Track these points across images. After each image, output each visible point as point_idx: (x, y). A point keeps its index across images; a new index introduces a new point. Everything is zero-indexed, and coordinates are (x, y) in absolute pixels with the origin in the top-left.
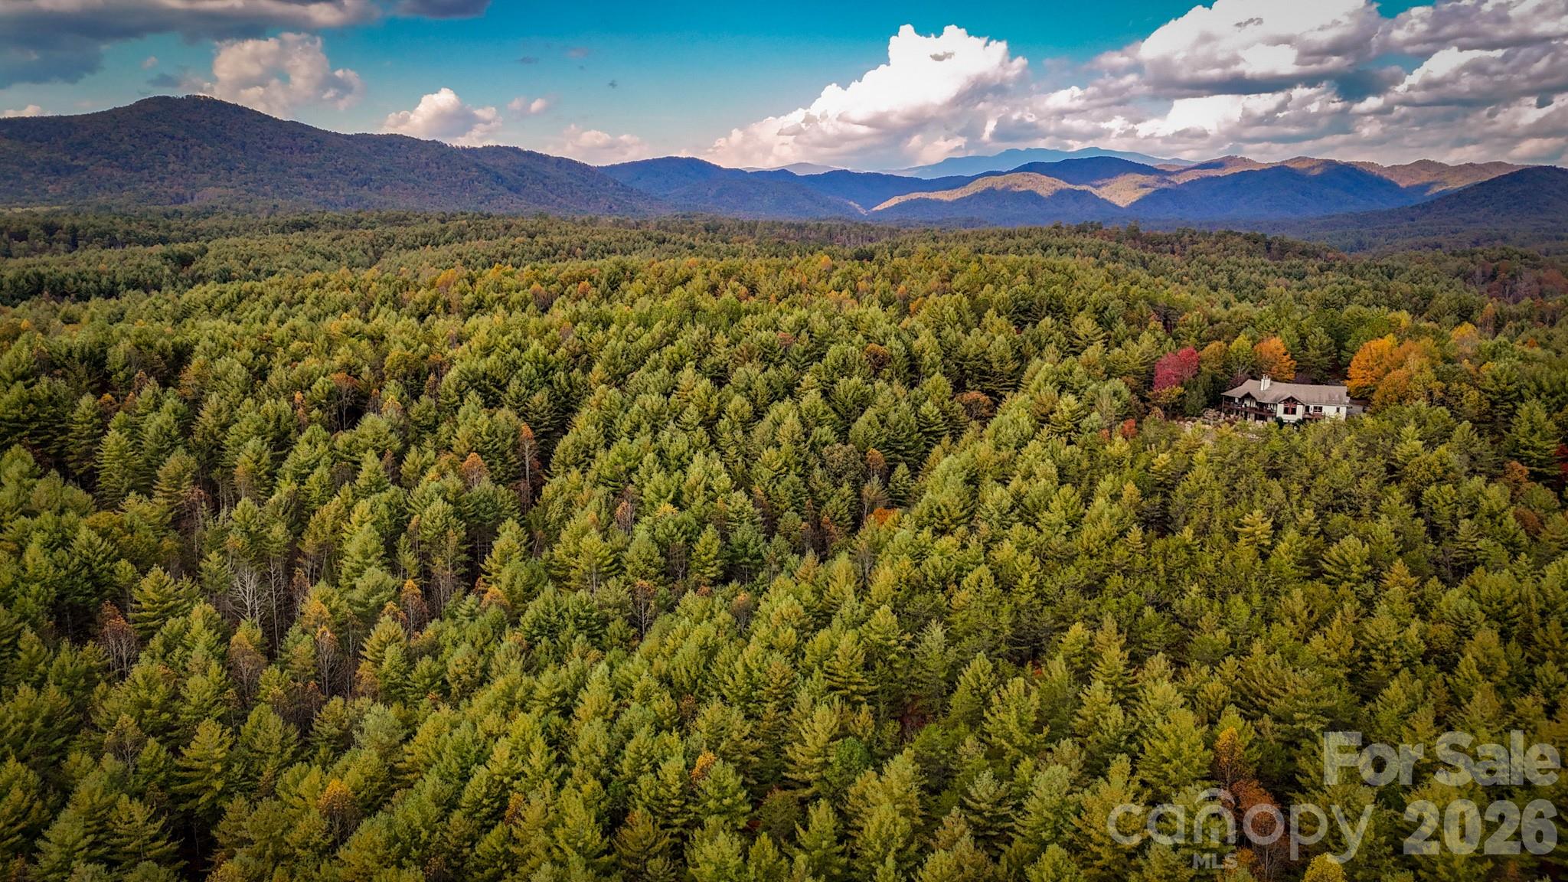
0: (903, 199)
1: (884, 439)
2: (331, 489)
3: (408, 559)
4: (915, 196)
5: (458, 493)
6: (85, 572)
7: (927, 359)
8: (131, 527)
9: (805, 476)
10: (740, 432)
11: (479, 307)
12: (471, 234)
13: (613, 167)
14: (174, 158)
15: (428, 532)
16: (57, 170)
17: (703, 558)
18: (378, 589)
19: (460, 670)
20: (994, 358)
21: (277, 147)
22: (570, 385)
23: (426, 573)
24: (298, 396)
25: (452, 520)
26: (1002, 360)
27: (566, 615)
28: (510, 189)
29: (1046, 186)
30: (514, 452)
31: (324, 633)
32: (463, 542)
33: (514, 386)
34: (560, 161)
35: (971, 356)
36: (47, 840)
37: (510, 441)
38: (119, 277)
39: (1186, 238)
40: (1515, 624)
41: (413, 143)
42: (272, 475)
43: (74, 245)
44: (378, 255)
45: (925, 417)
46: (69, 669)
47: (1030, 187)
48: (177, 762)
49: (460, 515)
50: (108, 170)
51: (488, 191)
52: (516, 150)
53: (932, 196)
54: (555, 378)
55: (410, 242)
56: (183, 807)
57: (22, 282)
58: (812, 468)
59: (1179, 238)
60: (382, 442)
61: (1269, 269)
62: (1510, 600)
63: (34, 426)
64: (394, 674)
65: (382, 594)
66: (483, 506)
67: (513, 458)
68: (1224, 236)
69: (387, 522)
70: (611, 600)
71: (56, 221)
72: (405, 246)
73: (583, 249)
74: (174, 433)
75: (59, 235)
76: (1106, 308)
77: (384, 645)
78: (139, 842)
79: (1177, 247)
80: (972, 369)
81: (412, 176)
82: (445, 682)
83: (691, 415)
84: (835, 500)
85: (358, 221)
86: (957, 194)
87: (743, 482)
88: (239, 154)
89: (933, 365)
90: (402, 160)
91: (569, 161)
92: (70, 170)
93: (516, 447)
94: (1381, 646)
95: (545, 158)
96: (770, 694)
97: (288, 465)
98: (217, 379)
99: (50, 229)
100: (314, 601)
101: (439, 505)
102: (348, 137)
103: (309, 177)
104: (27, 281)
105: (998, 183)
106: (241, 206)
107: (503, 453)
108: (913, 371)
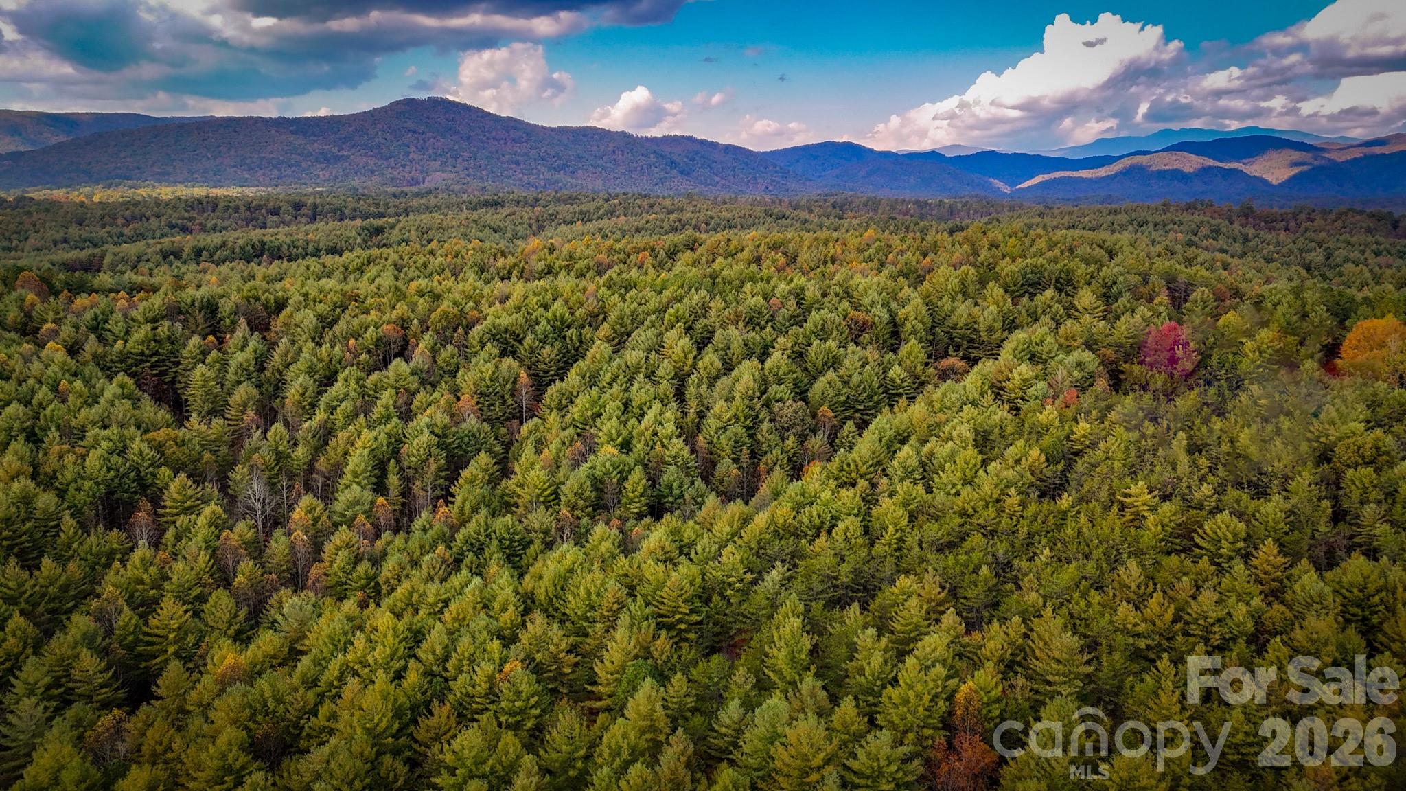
0: (1047, 177)
1: (843, 398)
2: (351, 418)
3: (393, 480)
4: (1058, 174)
5: (445, 428)
6: (132, 475)
7: (908, 326)
8: (183, 441)
9: (751, 431)
10: (704, 386)
11: (549, 272)
12: (620, 210)
13: (777, 152)
14: (414, 149)
15: (413, 459)
16: (328, 160)
17: (630, 495)
18: (356, 502)
19: (389, 575)
20: (982, 327)
21: (495, 139)
22: (581, 341)
23: (406, 493)
24: (352, 341)
25: (435, 450)
26: (990, 330)
27: (493, 535)
28: (681, 173)
29: (1191, 163)
30: (512, 395)
31: (301, 537)
32: (440, 469)
33: (529, 340)
34: (728, 149)
35: (961, 324)
36: (17, 678)
37: (509, 386)
38: (321, 245)
39: (1303, 216)
40: (1376, 613)
41: (604, 134)
42: (313, 405)
43: (313, 219)
44: (541, 228)
45: (893, 380)
46: (94, 549)
47: (1177, 165)
48: (146, 629)
49: (442, 446)
50: (365, 159)
51: (663, 175)
52: (691, 139)
53: (1076, 174)
54: (568, 334)
55: (568, 218)
56: (143, 665)
57: (249, 248)
58: (762, 422)
59: (1295, 216)
60: (402, 383)
61: (1381, 248)
62: (1371, 588)
63: (155, 359)
64: (341, 574)
65: (357, 508)
66: (466, 439)
67: (510, 401)
68: (1345, 214)
69: (385, 449)
70: (537, 525)
71: (304, 199)
72: (564, 222)
73: (707, 224)
74: (251, 368)
75: (304, 211)
76: (1115, 283)
77: (338, 549)
78: (90, 687)
79: (1292, 224)
80: (962, 338)
81: (600, 162)
82: (377, 584)
83: (665, 369)
84: (776, 451)
85: (537, 200)
86: (1102, 172)
87: (689, 433)
88: (464, 145)
89: (914, 332)
90: (595, 148)
91: (736, 148)
92: (337, 159)
93: (513, 392)
94: (1201, 622)
95: (714, 145)
96: (602, 616)
97: (325, 399)
98: (297, 326)
99: (297, 206)
100: (304, 508)
101: (426, 436)
102: (552, 129)
103: (517, 163)
104: (253, 247)
105: (1143, 160)
106: (457, 188)
107: (503, 397)
108: (894, 336)
